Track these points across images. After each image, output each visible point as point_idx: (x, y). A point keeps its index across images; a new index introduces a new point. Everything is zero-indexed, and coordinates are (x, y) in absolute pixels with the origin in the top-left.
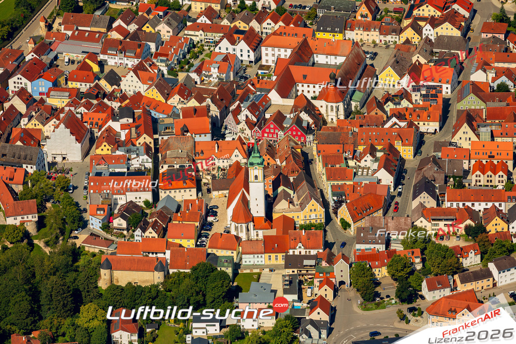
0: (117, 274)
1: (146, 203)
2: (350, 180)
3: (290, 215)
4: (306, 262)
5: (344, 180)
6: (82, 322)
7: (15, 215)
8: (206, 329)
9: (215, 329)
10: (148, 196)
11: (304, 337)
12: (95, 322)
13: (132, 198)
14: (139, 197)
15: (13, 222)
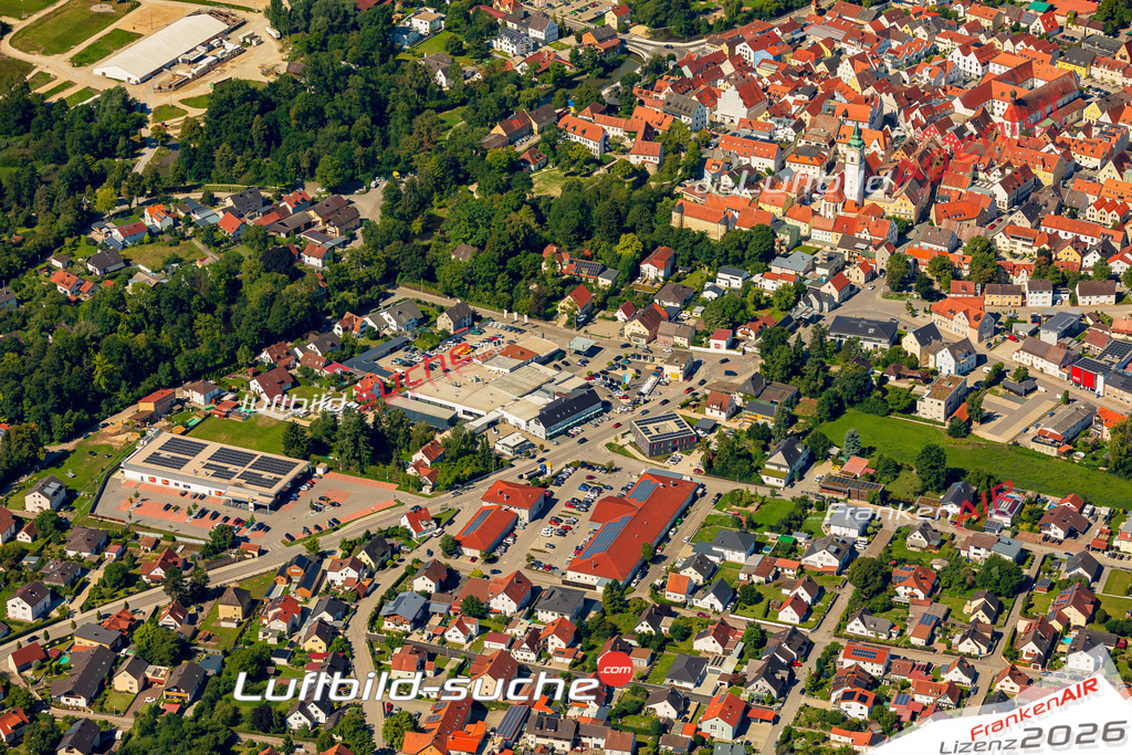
0: (687, 219)
1: (769, 171)
2: (964, 188)
3: (881, 205)
4: (859, 245)
5: (958, 186)
6: (618, 249)
7: (638, 154)
8: (729, 281)
9: (737, 283)
10: (771, 164)
11: (802, 304)
12: (629, 251)
13: (756, 162)
14: (762, 164)
15: (634, 160)
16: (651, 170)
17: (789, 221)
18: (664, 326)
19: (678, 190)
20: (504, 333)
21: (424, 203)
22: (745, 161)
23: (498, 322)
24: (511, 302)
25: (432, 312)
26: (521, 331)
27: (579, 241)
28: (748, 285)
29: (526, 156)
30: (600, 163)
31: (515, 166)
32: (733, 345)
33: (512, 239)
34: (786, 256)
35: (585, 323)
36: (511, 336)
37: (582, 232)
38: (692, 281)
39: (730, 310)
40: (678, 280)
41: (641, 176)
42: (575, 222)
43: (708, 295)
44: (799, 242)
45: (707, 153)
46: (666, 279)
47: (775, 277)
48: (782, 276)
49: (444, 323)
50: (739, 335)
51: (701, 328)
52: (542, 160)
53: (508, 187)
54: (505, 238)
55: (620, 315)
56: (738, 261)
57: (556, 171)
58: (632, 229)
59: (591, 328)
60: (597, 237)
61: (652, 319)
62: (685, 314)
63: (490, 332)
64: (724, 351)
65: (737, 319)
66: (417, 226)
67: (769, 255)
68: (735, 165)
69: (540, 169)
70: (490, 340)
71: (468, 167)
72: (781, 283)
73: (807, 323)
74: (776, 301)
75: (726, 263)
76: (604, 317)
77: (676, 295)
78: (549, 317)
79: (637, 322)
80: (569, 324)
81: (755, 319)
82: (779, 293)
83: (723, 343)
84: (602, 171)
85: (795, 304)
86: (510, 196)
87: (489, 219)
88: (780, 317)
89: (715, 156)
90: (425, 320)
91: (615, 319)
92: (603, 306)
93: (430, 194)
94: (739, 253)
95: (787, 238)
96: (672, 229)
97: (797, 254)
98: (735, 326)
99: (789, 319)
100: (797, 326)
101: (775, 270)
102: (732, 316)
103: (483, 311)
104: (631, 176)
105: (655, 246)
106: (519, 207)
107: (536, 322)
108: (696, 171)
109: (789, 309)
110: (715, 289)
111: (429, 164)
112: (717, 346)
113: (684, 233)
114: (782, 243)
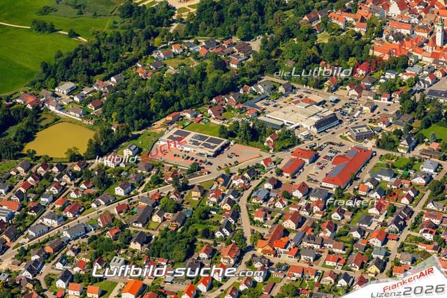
0: (375, 52)
1: (408, 34)
4: (440, 63)
6: (348, 63)
7: (358, 27)
8: (390, 76)
9: (393, 77)
10: (408, 32)
11: (417, 85)
12: (352, 64)
13: (403, 31)
14: (405, 32)
15: (356, 30)
16: (363, 34)
17: (414, 53)
18: (364, 92)
19: (373, 41)
20: (304, 94)
21: (276, 44)
22: (399, 31)
23: (302, 90)
24: (307, 82)
25: (277, 85)
26: (310, 93)
27: (334, 60)
28: (397, 77)
29: (316, 28)
30: (344, 31)
31: (311, 31)
32: (390, 99)
33: (308, 58)
34: (412, 67)
35: (335, 90)
36: (306, 95)
37: (335, 56)
38: (376, 75)
39: (389, 86)
40: (371, 75)
41: (359, 36)
42: (332, 53)
43: (382, 81)
44: (417, 62)
45: (384, 28)
46: (366, 75)
47: (408, 75)
48: (410, 74)
49: (281, 89)
50: (393, 96)
51: (378, 93)
52: (322, 29)
53: (308, 39)
54: (306, 58)
55: (348, 88)
56: (394, 68)
57: (327, 33)
58: (354, 56)
59: (336, 92)
60: (341, 58)
61: (359, 90)
62: (373, 88)
63: (298, 93)
64: (386, 102)
65: (392, 90)
66: (273, 53)
67: (405, 66)
68: (395, 32)
69: (321, 33)
70: (298, 96)
71: (293, 32)
72: (409, 76)
73: (419, 92)
74: (407, 83)
75: (389, 69)
76: (342, 89)
77: (369, 80)
78: (321, 88)
79: (354, 90)
80: (328, 91)
81: (399, 90)
82: (409, 80)
83: (386, 99)
84: (344, 33)
85: (415, 85)
86: (309, 42)
87: (300, 51)
88: (409, 89)
89: (387, 29)
90: (274, 88)
91: (346, 89)
92: (342, 84)
93: (279, 42)
94: (394, 65)
95: (413, 60)
96: (369, 56)
97: (416, 66)
98: (391, 93)
99: (412, 90)
100: (415, 93)
101: (408, 72)
102: (390, 89)
103: (296, 85)
104: (355, 36)
105: (362, 62)
106: (312, 47)
107: (316, 90)
108: (380, 34)
109: (412, 86)
110: (384, 79)
111: (279, 30)
112: (384, 100)
113: (374, 57)
114: (411, 62)
